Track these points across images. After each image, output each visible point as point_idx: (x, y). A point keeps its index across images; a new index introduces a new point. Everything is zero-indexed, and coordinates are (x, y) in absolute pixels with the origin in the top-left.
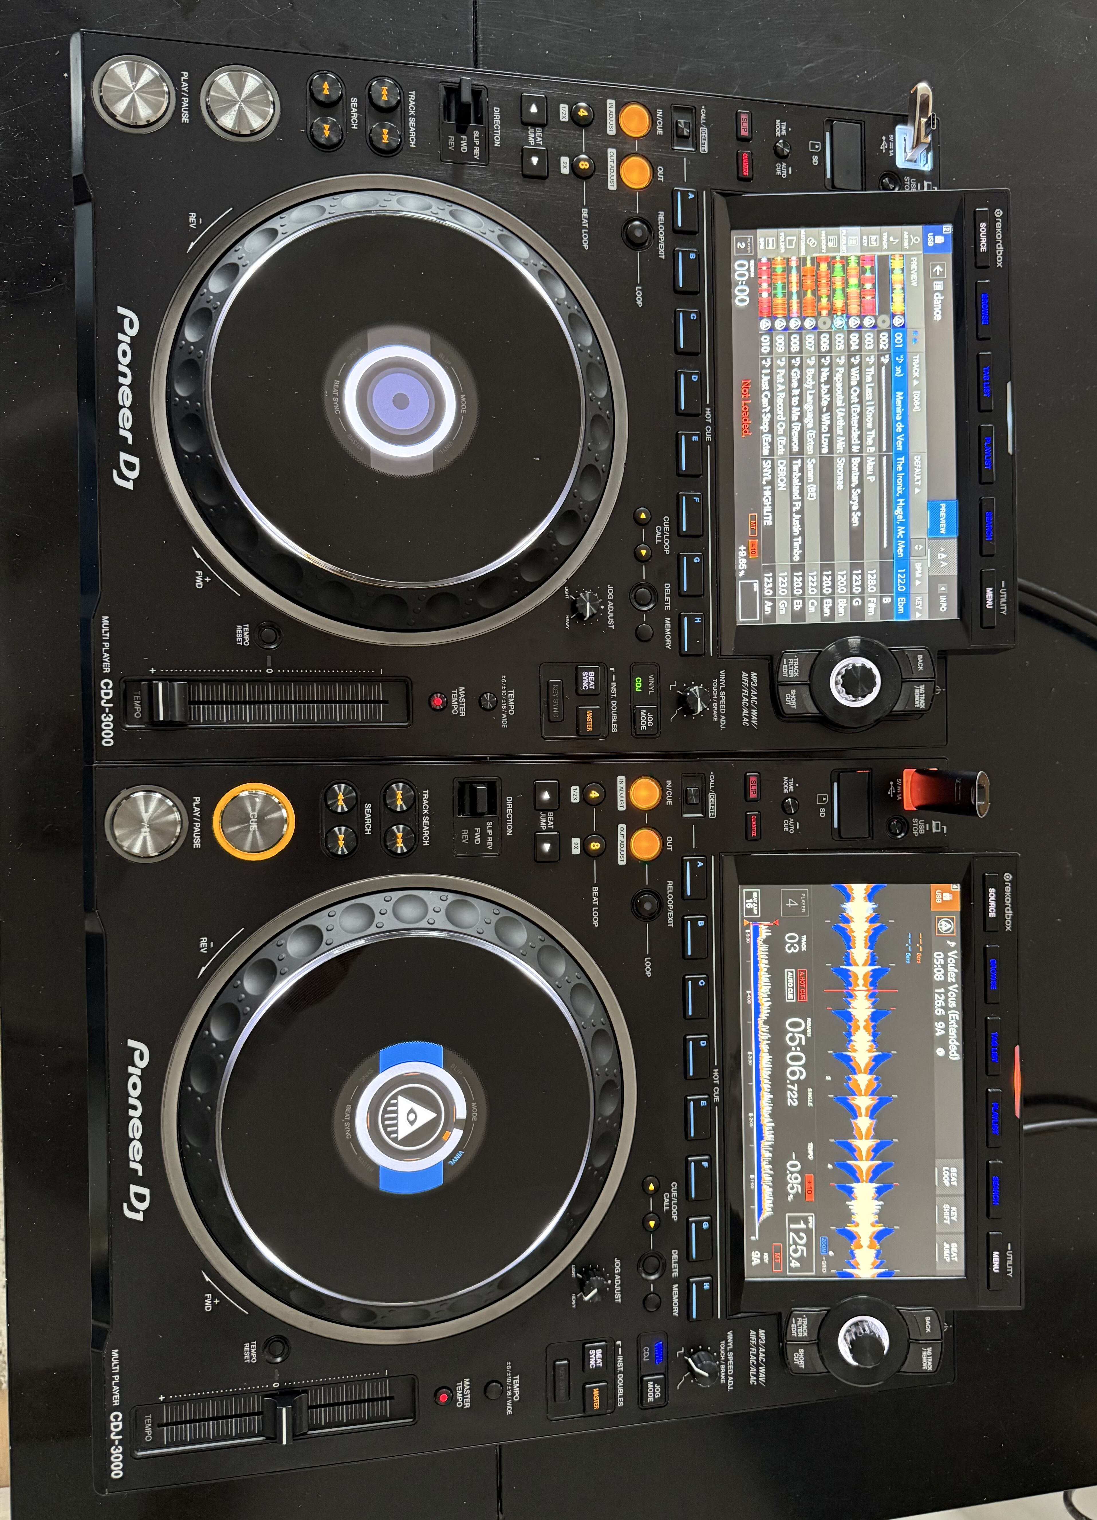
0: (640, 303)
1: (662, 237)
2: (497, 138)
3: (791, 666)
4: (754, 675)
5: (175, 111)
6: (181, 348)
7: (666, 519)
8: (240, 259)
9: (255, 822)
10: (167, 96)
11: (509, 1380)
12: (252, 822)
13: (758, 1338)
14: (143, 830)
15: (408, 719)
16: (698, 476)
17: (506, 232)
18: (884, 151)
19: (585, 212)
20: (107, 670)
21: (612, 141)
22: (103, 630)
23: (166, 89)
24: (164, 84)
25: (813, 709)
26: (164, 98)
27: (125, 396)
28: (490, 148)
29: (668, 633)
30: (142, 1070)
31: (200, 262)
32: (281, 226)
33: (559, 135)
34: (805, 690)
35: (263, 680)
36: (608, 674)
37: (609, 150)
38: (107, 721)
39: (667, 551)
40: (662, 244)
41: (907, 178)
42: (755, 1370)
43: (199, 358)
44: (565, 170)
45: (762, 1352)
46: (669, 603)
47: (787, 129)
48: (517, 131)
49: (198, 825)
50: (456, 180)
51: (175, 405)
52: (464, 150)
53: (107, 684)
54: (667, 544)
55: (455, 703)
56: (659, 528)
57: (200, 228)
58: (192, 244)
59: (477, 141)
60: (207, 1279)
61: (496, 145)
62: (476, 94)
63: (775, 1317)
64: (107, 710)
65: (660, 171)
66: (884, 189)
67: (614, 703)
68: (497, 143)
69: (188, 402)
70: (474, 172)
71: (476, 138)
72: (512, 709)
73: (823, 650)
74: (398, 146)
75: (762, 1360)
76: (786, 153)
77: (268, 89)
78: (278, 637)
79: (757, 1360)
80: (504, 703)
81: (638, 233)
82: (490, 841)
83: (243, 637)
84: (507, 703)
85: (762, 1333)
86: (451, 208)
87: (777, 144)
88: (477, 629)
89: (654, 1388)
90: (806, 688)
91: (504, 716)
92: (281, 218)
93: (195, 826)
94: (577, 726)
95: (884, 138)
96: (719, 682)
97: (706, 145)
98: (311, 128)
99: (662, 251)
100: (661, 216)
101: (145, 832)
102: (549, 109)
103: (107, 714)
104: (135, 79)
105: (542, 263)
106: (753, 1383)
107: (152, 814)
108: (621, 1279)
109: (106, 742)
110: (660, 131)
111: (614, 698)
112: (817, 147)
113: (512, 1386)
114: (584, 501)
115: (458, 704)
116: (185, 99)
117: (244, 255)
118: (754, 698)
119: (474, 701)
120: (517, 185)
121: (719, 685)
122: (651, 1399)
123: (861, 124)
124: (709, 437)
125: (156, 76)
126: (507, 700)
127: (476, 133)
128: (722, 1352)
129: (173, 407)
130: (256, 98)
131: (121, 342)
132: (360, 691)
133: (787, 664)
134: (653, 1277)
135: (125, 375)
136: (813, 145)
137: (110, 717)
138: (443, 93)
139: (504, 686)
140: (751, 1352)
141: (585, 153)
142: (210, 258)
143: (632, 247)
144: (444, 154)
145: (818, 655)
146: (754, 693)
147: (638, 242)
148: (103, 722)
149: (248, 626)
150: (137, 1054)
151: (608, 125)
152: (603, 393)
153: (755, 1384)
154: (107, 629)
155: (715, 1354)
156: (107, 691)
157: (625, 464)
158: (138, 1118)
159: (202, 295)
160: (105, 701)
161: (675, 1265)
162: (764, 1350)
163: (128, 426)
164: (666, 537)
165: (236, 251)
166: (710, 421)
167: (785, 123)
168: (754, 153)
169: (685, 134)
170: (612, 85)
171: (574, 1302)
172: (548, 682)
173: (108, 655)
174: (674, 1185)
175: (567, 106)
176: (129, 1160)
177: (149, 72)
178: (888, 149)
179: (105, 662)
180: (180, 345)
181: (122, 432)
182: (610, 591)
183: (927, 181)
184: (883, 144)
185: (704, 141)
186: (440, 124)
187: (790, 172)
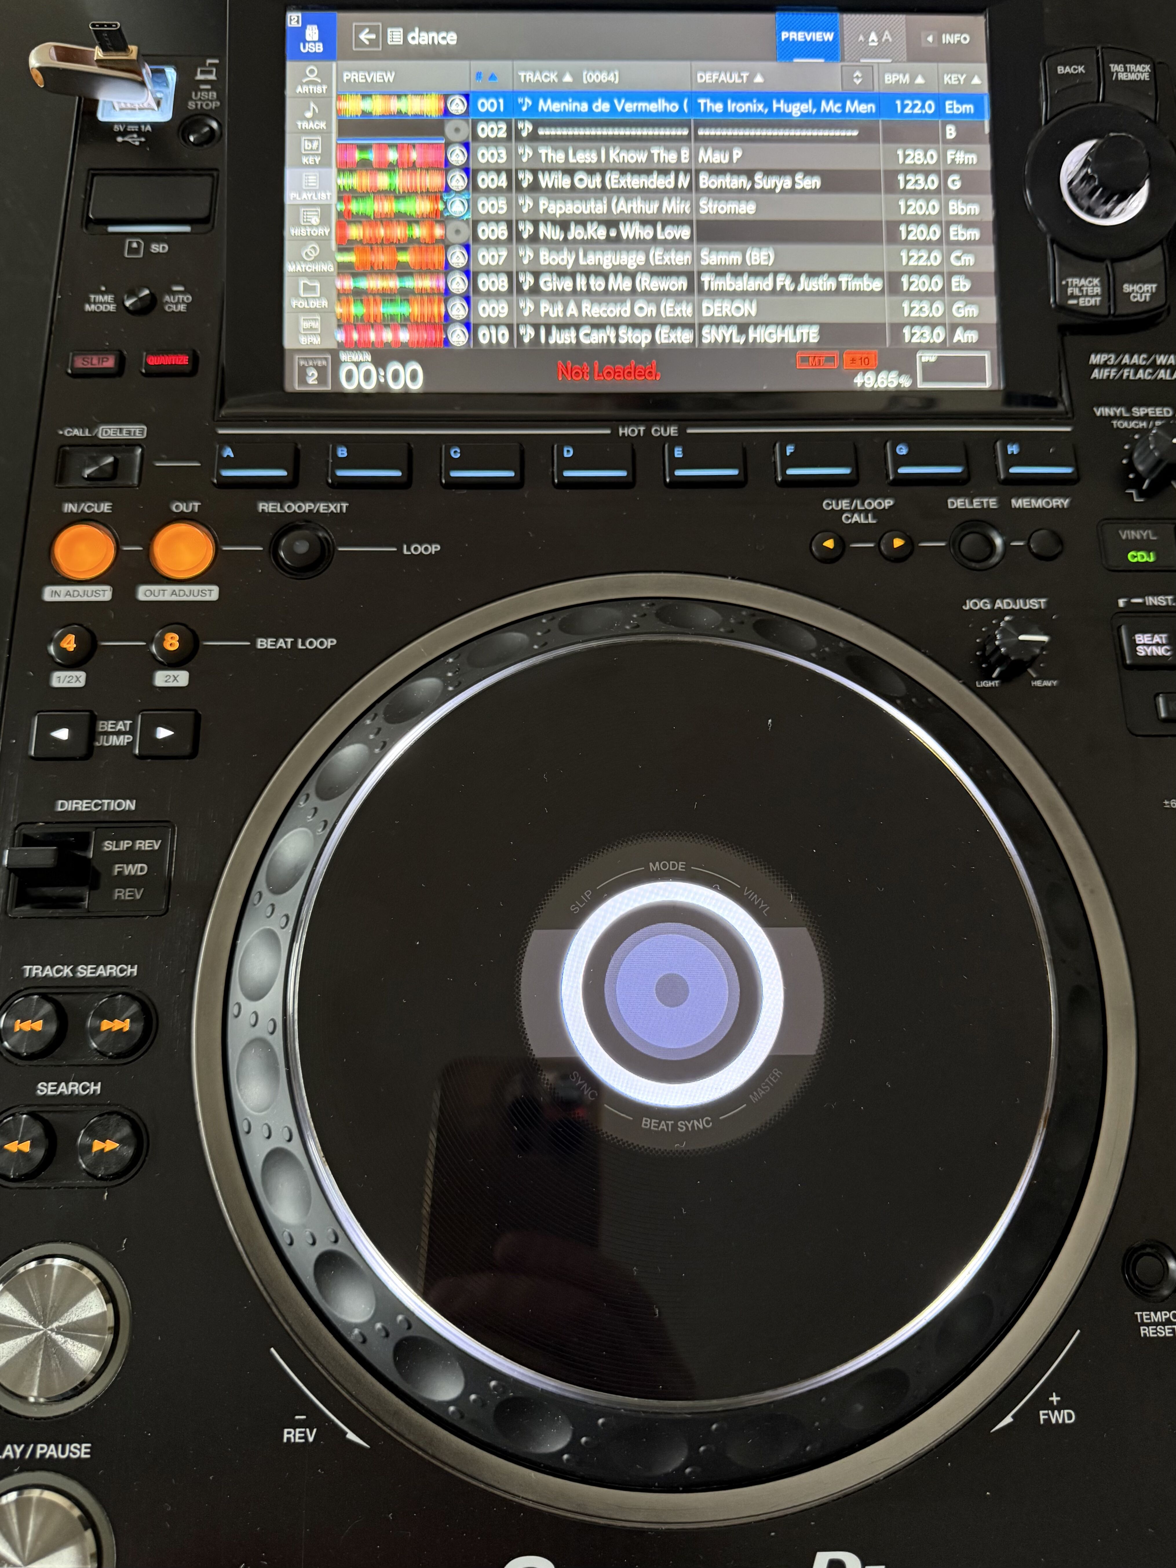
0: (434, 548)
1: (306, 507)
2: (119, 805)
4: (1095, 359)
5: (64, 1474)
6: (580, 1462)
7: (828, 504)
10: (35, 1492)
16: (745, 449)
18: (143, 139)
19: (264, 643)
21: (124, 592)
23: (18, 1493)
24: (4, 1498)
26: (36, 1498)
28: (139, 819)
29: (1040, 503)
31: (388, 1420)
32: (312, 1242)
33: (112, 689)
34: (1123, 268)
37: (141, 597)
39: (888, 503)
40: (321, 507)
41: (191, 105)
44: (180, 678)
46: (985, 500)
47: (103, 293)
48: (105, 766)
50: (204, 890)
51: (703, 1472)
52: (142, 869)
54: (875, 504)
57: (315, 1419)
58: (351, 1436)
59: (125, 845)
61: (132, 808)
62: (29, 842)
65: (179, 507)
68: (130, 805)
69: (701, 1448)
70: (184, 852)
71: (117, 846)
74: (136, 999)
76: (147, 293)
78: (1150, 1252)
81: (302, 548)
87: (130, 309)
90: (1120, 266)
92: (290, 1246)
95: (120, 139)
96: (1115, 417)
97: (133, 428)
98: (99, 1178)
99: (334, 507)
100: (267, 507)
102: (62, 707)
110: (105, 507)
112: (135, 245)
116: (39, 1452)
117: (378, 1325)
118: (1136, 359)
120: (213, 768)
121: (1121, 418)
123: (94, 175)
124: (673, 431)
127: (109, 846)
130: (36, 1297)
133: (1076, 298)
136: (131, 250)
138: (27, 910)
141: (149, 641)
142: (380, 1400)
143: (326, 561)
144: (150, 910)
145: (1059, 246)
146: (1126, 359)
147: (317, 549)
149: (1138, 1314)
151: (92, 599)
157: (733, 579)
159: (462, 1417)
164: (862, 505)
165: (364, 1343)
166: (642, 429)
167: (92, 297)
168: (146, 346)
169: (110, 462)
172: (1168, 720)
175: (56, 674)
178: (140, 133)
180: (576, 1463)
182: (976, 604)
183: (196, 74)
184: (130, 140)
185: (124, 432)
186: (88, 915)
187: (181, 288)
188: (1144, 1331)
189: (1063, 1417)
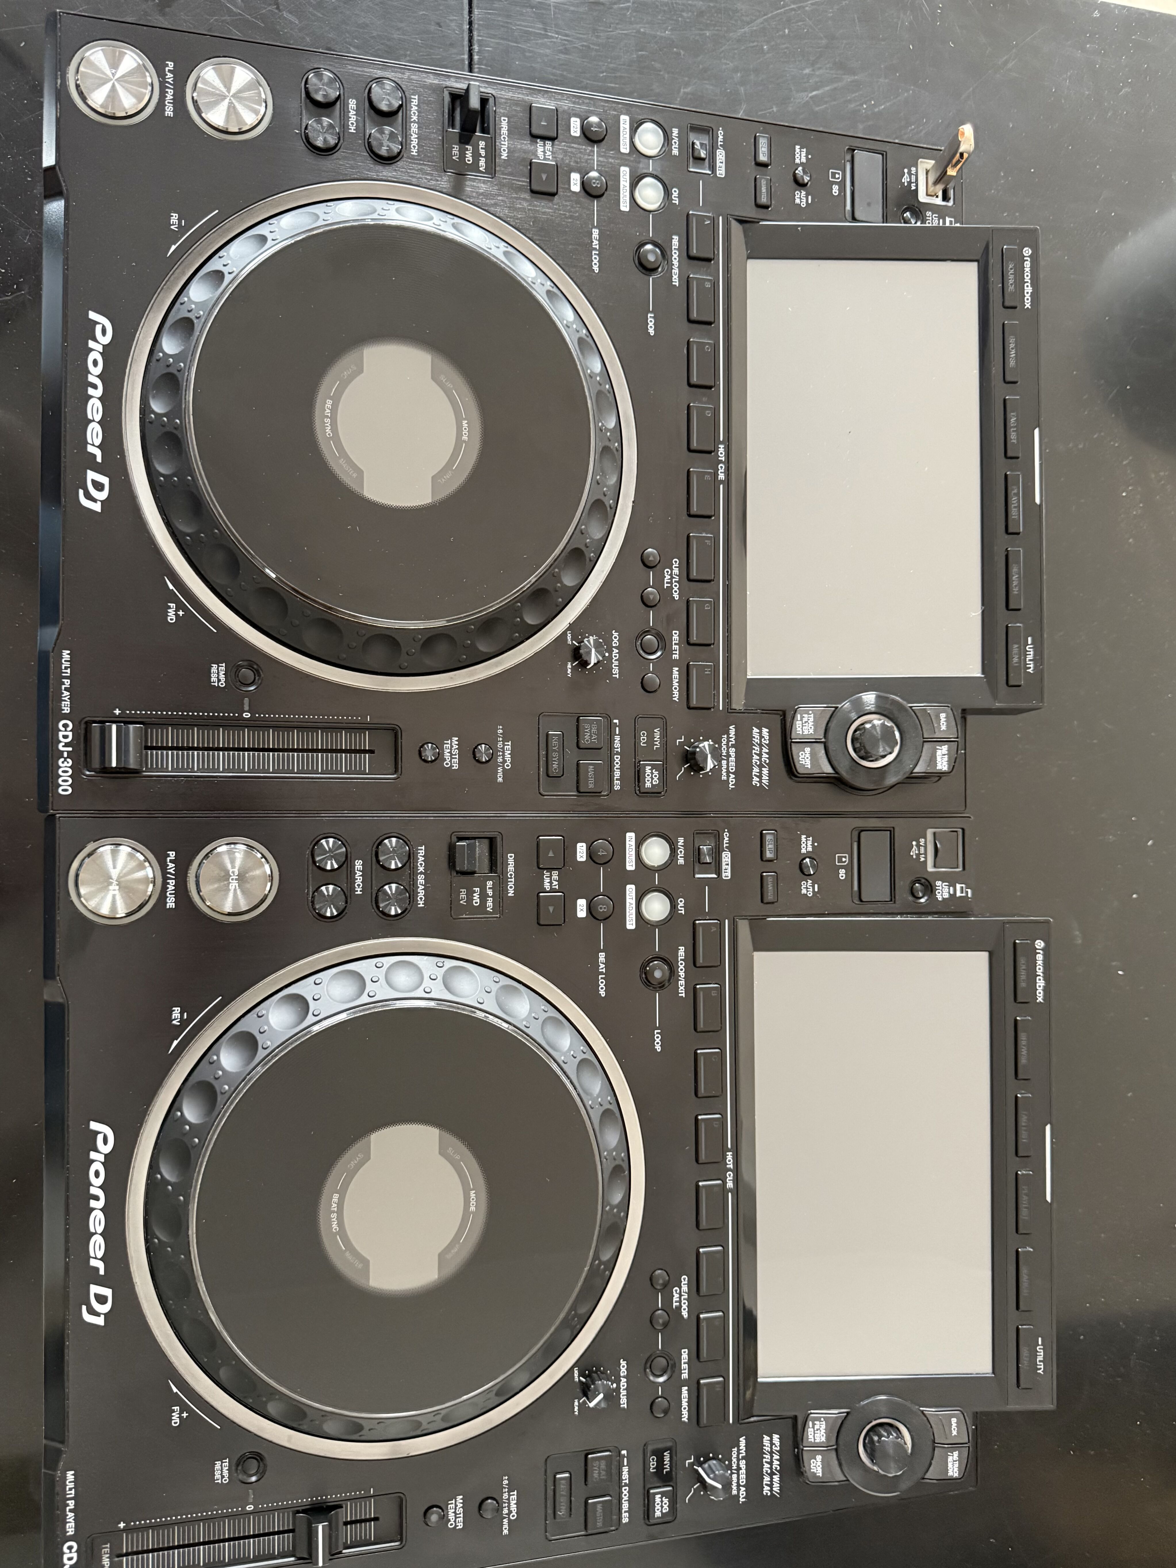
0: (652, 331)
1: (676, 263)
2: (504, 150)
3: (806, 722)
4: (765, 731)
5: (158, 103)
6: (158, 360)
7: (676, 562)
8: (224, 265)
9: (236, 880)
10: (150, 88)
11: (505, 1496)
12: (232, 879)
13: (772, 1444)
14: (111, 888)
15: (396, 772)
16: (709, 517)
17: (510, 249)
18: (906, 184)
19: (596, 233)
20: (67, 710)
21: (624, 160)
22: (63, 666)
23: (149, 80)
24: (147, 74)
25: (828, 769)
26: (146, 89)
27: (95, 409)
28: (497, 160)
29: (676, 684)
30: (106, 1155)
31: (181, 267)
32: (271, 232)
33: (570, 150)
34: (820, 749)
35: (238, 724)
36: (611, 727)
37: (622, 169)
38: (65, 767)
39: (676, 596)
40: (676, 271)
41: (929, 214)
42: (769, 1479)
43: (179, 371)
44: (576, 187)
45: (777, 1460)
46: (677, 652)
47: (807, 156)
48: (525, 144)
49: (172, 882)
50: (457, 192)
51: (151, 423)
52: (469, 161)
53: (65, 726)
54: (675, 589)
55: (447, 755)
56: (667, 572)
57: (182, 230)
58: (173, 248)
59: (483, 152)
60: (175, 1390)
61: (503, 157)
62: (484, 101)
63: (790, 1421)
64: (65, 755)
65: (675, 193)
66: (905, 222)
67: (617, 758)
68: (504, 155)
69: (165, 419)
70: (477, 184)
71: (482, 148)
72: (508, 763)
73: (840, 706)
74: (399, 153)
75: (776, 1468)
76: (806, 181)
77: (260, 85)
78: (257, 678)
79: (771, 1468)
80: (500, 756)
81: (651, 258)
82: (490, 903)
83: (218, 677)
84: (503, 755)
85: (776, 1437)
86: (453, 221)
87: (797, 172)
88: (472, 675)
89: (662, 1501)
90: (822, 746)
91: (500, 769)
92: (270, 224)
93: (168, 883)
94: (578, 783)
95: (906, 171)
96: (728, 737)
97: (723, 169)
98: (306, 128)
99: (675, 279)
100: (675, 240)
101: (114, 889)
102: (559, 122)
103: (65, 759)
104: (114, 64)
105: (549, 283)
106: (767, 1493)
107: (122, 871)
108: (627, 1382)
109: (63, 790)
110: (675, 152)
111: (617, 753)
113: (509, 1503)
114: (590, 538)
115: (451, 756)
116: (169, 90)
117: (229, 262)
118: (765, 755)
119: (470, 754)
120: (525, 202)
121: (728, 741)
122: (658, 1514)
123: (883, 155)
124: (722, 476)
125: (139, 64)
126: (503, 752)
127: (482, 144)
128: (734, 1460)
129: (148, 425)
130: (246, 94)
131: (92, 350)
132: (344, 740)
133: (801, 720)
134: (661, 1380)
135: (95, 387)
136: (834, 174)
137: (68, 763)
138: (447, 99)
139: (500, 737)
140: (764, 1460)
141: (597, 170)
142: (191, 264)
143: (643, 271)
144: (446, 164)
145: (834, 711)
146: (765, 750)
147: (650, 266)
148: (61, 767)
149: (224, 665)
150: (100, 1138)
151: (621, 142)
152: (611, 424)
153: (769, 1494)
154: (68, 664)
155: (727, 1462)
156: (65, 733)
157: (633, 502)
158: (100, 1210)
159: (182, 304)
160: (63, 744)
161: (685, 1366)
162: (778, 1457)
163: (98, 442)
164: (675, 581)
165: (220, 257)
166: (723, 459)
167: (805, 150)
168: (772, 180)
169: (703, 155)
170: (627, 100)
171: (576, 1409)
172: (547, 735)
173: (69, 693)
174: (685, 1280)
175: (578, 120)
176: (89, 1257)
177: (131, 59)
178: (910, 182)
179: (65, 701)
180: (158, 358)
181: (91, 449)
182: (615, 638)
183: (949, 217)
184: (905, 177)
185: (721, 164)
186: (444, 132)
187: (810, 202)
188: (215, 666)
189: (171, 616)
